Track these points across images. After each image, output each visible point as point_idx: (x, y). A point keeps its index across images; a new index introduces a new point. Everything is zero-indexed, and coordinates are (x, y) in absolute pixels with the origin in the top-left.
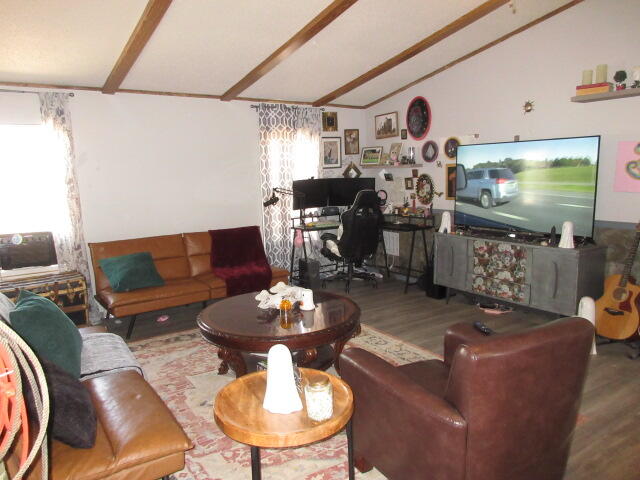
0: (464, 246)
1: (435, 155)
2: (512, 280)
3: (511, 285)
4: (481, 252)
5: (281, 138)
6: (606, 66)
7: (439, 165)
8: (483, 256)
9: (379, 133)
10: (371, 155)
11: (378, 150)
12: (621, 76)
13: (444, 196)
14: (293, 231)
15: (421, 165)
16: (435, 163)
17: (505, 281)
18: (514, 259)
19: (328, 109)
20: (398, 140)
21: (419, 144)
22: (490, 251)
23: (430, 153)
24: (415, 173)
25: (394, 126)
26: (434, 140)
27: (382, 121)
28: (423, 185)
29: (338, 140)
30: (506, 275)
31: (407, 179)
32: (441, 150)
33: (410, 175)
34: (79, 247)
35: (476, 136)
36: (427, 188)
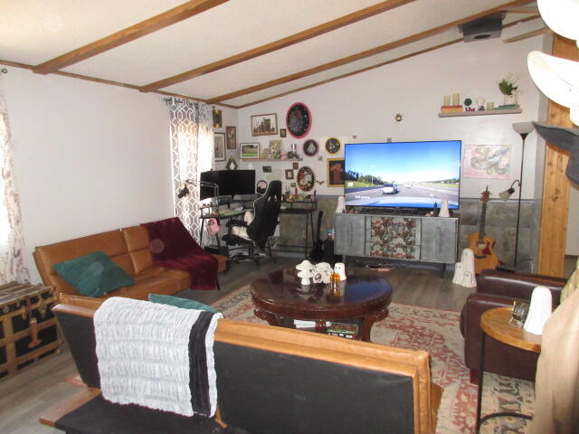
0: (362, 222)
1: (316, 151)
2: (404, 243)
3: (404, 248)
4: (378, 225)
5: (187, 132)
6: (459, 95)
7: (321, 159)
8: (379, 228)
9: (255, 131)
10: (250, 150)
11: (255, 145)
12: (468, 102)
13: (325, 185)
14: (201, 220)
15: (302, 159)
16: (316, 157)
17: (399, 245)
18: (406, 228)
19: (218, 108)
20: (277, 137)
21: (301, 142)
22: (386, 224)
23: (311, 149)
24: (295, 166)
25: (273, 125)
26: (315, 138)
27: (260, 120)
28: (304, 176)
29: (222, 135)
30: (400, 240)
31: (287, 171)
32: (322, 147)
33: (291, 168)
34: (19, 253)
35: (354, 137)
36: (308, 178)
